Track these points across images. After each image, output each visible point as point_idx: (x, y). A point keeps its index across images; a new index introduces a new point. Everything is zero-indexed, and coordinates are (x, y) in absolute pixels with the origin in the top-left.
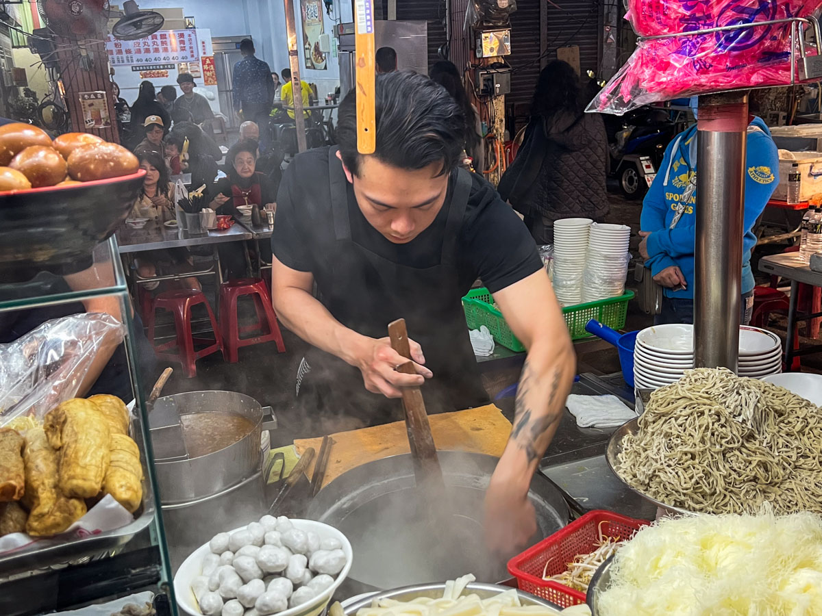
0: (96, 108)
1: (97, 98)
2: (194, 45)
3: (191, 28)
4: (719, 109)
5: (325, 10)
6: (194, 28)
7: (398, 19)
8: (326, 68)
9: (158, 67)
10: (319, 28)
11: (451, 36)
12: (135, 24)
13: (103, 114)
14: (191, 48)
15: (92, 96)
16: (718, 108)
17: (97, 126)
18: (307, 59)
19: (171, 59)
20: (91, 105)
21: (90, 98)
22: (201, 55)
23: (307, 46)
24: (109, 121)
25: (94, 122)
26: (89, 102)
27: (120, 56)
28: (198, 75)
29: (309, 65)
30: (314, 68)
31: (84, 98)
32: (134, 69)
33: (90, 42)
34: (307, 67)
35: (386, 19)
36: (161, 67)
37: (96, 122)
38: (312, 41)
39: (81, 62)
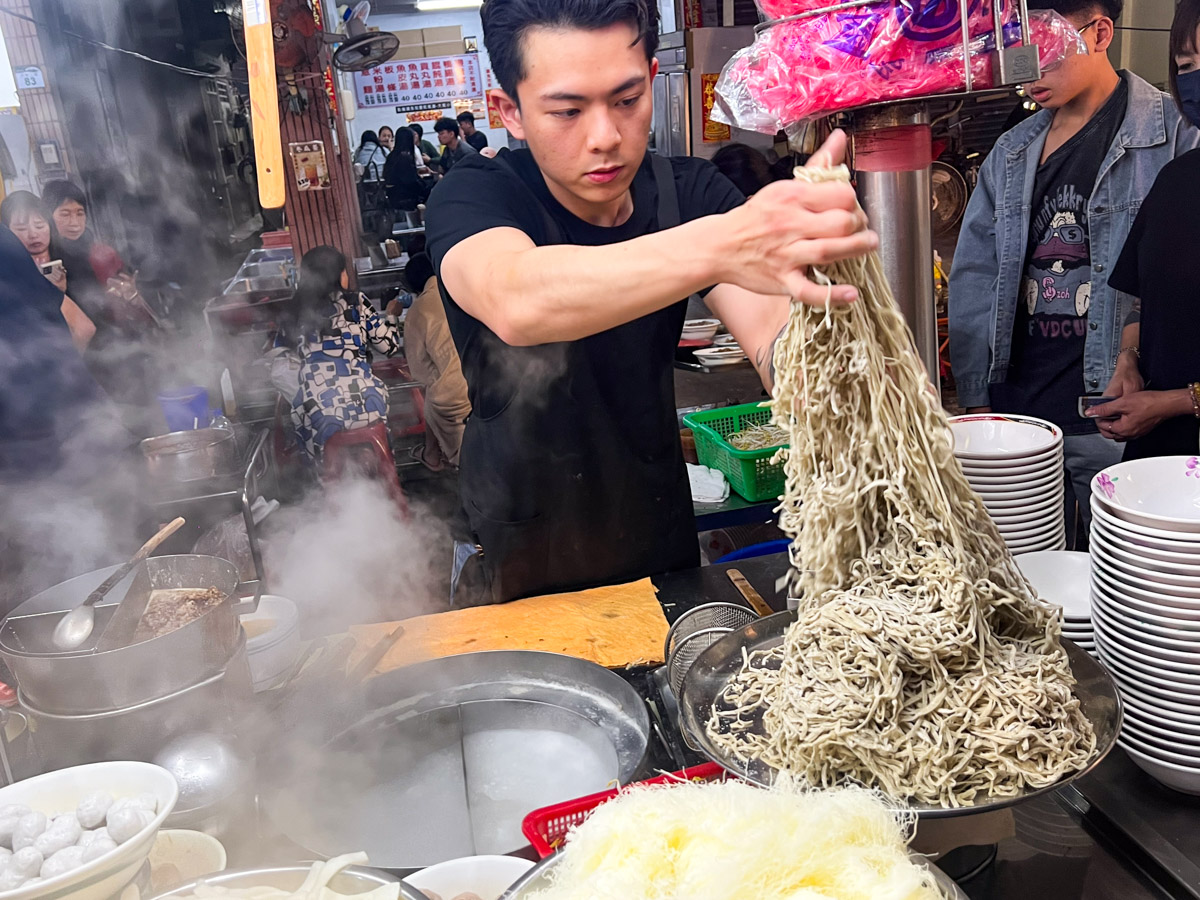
0: (312, 163)
1: (312, 150)
2: (476, 75)
3: (472, 52)
4: (877, 136)
6: (477, 51)
7: (737, 24)
9: (429, 107)
12: (360, 50)
13: (321, 172)
14: (472, 79)
15: (307, 149)
16: (875, 134)
17: (313, 188)
19: (446, 94)
20: (305, 160)
21: (303, 151)
22: (485, 87)
24: (328, 180)
25: (309, 183)
26: (303, 155)
27: (381, 94)
28: (482, 116)
31: (295, 151)
32: (399, 110)
33: (303, 76)
35: (721, 24)
36: (434, 106)
37: (311, 182)
39: (291, 104)
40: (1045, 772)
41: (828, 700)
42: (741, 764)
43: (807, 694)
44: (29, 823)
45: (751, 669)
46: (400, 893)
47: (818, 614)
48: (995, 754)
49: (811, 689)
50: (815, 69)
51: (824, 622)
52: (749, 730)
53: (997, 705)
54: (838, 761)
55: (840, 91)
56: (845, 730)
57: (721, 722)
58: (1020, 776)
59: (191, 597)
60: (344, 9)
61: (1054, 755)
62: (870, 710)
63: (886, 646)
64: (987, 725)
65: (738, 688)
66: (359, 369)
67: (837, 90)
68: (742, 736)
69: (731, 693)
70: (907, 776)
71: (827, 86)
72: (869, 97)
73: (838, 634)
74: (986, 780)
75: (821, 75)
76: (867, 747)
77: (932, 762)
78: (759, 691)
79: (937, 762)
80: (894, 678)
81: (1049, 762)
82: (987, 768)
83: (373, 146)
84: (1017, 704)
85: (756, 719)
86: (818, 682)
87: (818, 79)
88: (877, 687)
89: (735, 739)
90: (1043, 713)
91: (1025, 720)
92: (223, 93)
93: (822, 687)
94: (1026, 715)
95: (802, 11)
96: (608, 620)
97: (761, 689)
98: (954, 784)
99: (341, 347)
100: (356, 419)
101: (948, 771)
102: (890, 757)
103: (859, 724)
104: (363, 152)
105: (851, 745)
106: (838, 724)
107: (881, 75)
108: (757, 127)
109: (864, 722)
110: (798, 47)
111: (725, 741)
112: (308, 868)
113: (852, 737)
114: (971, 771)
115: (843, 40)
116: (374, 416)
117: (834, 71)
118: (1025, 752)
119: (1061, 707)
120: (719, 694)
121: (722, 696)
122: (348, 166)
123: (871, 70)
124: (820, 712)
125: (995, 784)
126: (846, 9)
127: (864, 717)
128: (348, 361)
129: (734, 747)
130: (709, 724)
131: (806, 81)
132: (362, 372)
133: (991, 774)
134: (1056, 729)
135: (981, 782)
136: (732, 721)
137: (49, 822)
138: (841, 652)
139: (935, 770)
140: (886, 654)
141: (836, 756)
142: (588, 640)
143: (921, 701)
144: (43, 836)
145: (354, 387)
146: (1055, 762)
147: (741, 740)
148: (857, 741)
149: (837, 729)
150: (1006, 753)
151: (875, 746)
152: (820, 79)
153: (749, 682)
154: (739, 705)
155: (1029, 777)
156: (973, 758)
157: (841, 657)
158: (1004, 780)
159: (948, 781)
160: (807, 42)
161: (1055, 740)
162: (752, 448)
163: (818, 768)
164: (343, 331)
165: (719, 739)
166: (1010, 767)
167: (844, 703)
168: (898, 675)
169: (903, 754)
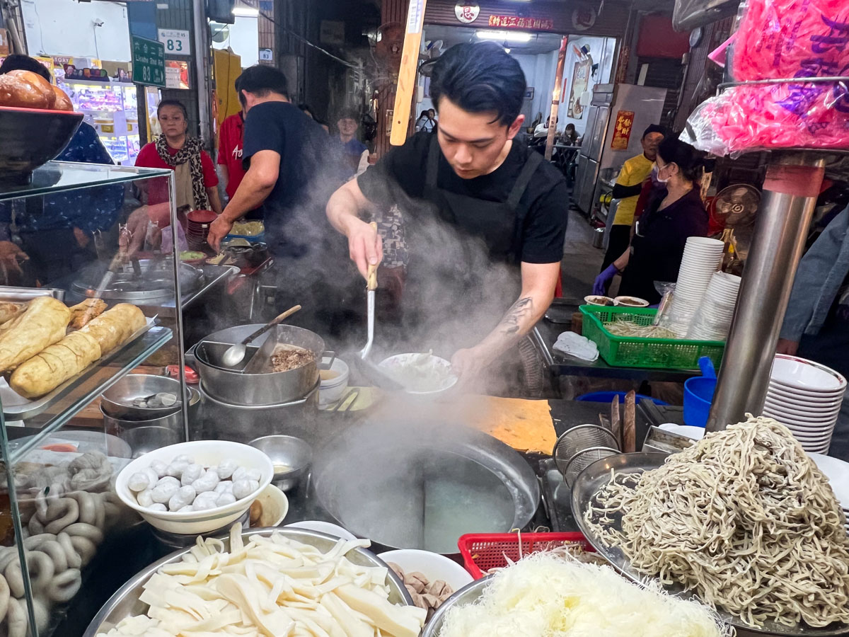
5: (591, 73)
8: (581, 118)
10: (583, 86)
11: (681, 103)
18: (569, 109)
23: (572, 100)
29: (570, 114)
30: (573, 117)
34: (568, 116)
35: (636, 84)
38: (576, 97)
40: (821, 618)
41: (680, 527)
42: (604, 547)
43: (665, 516)
44: (193, 470)
45: (615, 483)
46: (387, 575)
47: (688, 469)
48: (788, 596)
49: (668, 515)
50: (763, 119)
51: (692, 476)
52: (611, 525)
53: (795, 564)
54: (676, 566)
55: (777, 136)
56: (687, 549)
57: (594, 515)
58: (799, 614)
59: (297, 351)
60: (429, 42)
61: (829, 608)
62: (707, 542)
63: (730, 504)
64: (786, 576)
65: (605, 494)
66: (398, 236)
67: (775, 135)
68: (606, 528)
69: (601, 496)
70: (721, 590)
71: (768, 131)
72: (796, 144)
73: (699, 487)
74: (774, 611)
75: (767, 123)
76: (701, 564)
77: (743, 588)
78: (619, 501)
79: (747, 590)
80: (729, 527)
81: (825, 612)
82: (777, 603)
83: (426, 118)
84: (811, 568)
85: (617, 518)
86: (675, 512)
87: (764, 125)
88: (716, 529)
89: (602, 530)
90: (829, 579)
91: (814, 580)
92: (356, 78)
93: (677, 516)
94: (816, 577)
95: (762, 79)
96: (518, 419)
97: (621, 499)
98: (755, 607)
99: (392, 222)
100: (390, 263)
101: (752, 597)
102: (713, 575)
103: (697, 548)
104: (421, 121)
105: (690, 560)
106: (684, 543)
107: (810, 131)
108: (710, 150)
109: (700, 548)
110: (754, 101)
111: (596, 529)
112: (336, 541)
113: (692, 555)
114: (767, 602)
115: (791, 103)
116: (400, 263)
117: (777, 122)
118: (809, 602)
119: (841, 577)
120: (594, 495)
121: (595, 497)
122: (412, 127)
123: (803, 126)
124: (672, 532)
125: (780, 615)
126: (796, 82)
127: (702, 545)
128: (394, 231)
129: (601, 534)
130: (586, 514)
131: (755, 126)
132: (399, 238)
133: (780, 609)
134: (833, 591)
135: (771, 610)
136: (603, 516)
137: (203, 471)
138: (697, 499)
139: (743, 594)
140: (728, 510)
141: (676, 562)
142: (506, 429)
143: (742, 546)
144: (198, 481)
145: (393, 245)
146: (829, 612)
147: (606, 531)
148: (695, 558)
149: (682, 547)
150: (796, 598)
151: (707, 565)
152: (766, 126)
153: (614, 492)
154: (606, 506)
155: (806, 617)
156: (769, 594)
157: (697, 501)
158: (786, 614)
159: (750, 604)
160: (763, 100)
161: (833, 600)
162: (617, 334)
163: (661, 565)
164: (395, 214)
165: (593, 527)
166: (796, 607)
167: (691, 532)
168: (733, 526)
169: (723, 576)
